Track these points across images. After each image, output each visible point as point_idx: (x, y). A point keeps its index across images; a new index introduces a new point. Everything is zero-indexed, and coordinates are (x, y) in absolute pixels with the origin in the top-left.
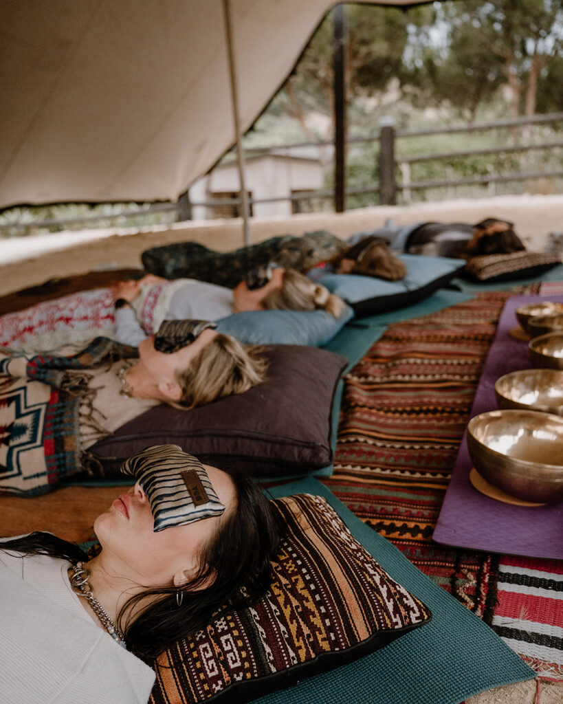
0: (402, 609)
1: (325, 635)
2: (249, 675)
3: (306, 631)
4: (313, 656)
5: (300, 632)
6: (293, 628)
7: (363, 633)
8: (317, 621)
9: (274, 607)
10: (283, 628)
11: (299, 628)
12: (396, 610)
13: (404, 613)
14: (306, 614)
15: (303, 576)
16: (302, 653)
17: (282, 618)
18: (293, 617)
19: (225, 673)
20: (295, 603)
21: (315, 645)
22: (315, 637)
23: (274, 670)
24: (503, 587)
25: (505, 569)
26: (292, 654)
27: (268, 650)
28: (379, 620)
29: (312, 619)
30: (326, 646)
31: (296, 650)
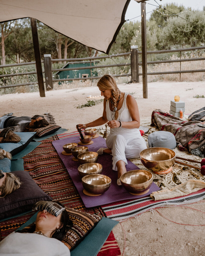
0: (97, 218)
1: (87, 227)
2: (78, 239)
3: (84, 227)
4: (87, 231)
5: (83, 228)
6: (82, 227)
7: (93, 224)
8: (85, 225)
9: (76, 226)
10: (80, 228)
11: (83, 227)
12: (96, 218)
13: (98, 218)
14: (83, 224)
15: (77, 219)
16: (85, 231)
17: (79, 226)
18: (81, 226)
19: (75, 240)
20: (80, 223)
21: (87, 229)
22: (86, 228)
23: (82, 236)
24: (105, 211)
25: (103, 208)
26: (84, 232)
27: (80, 233)
28: (94, 221)
29: (84, 225)
30: (88, 229)
31: (84, 231)
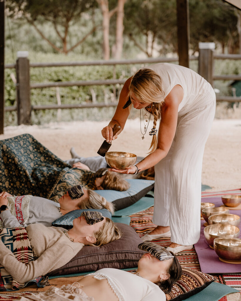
0: (210, 277)
1: (195, 284)
2: (181, 293)
3: (191, 283)
4: (194, 288)
5: (189, 284)
6: (188, 283)
7: (203, 283)
8: (192, 281)
9: (181, 281)
10: (185, 283)
11: (189, 283)
12: (208, 278)
13: (210, 278)
14: (189, 280)
15: (184, 275)
16: (191, 288)
17: (184, 282)
18: (186, 281)
19: (177, 293)
20: (186, 279)
21: (193, 286)
22: (193, 285)
23: (187, 292)
24: (226, 280)
25: (225, 277)
26: (189, 288)
27: (184, 288)
28: (205, 280)
29: (191, 281)
30: (195, 286)
31: (190, 287)
